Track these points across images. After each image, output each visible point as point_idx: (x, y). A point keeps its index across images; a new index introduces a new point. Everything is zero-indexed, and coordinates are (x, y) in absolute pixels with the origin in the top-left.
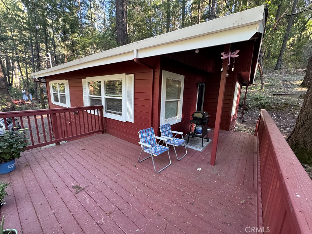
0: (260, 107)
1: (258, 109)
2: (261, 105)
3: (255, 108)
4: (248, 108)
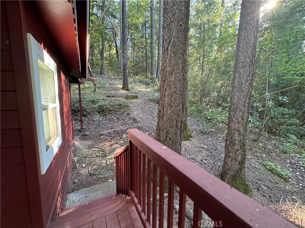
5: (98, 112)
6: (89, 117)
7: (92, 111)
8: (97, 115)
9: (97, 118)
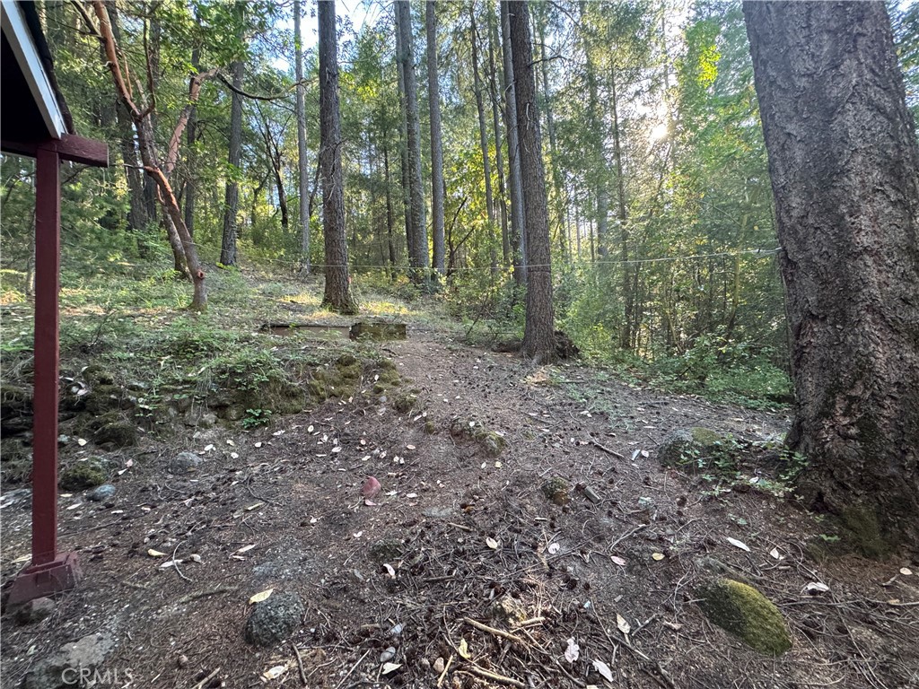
0: (222, 398)
1: (210, 417)
2: (224, 384)
3: (192, 414)
4: (126, 422)
5: (213, 408)
6: (146, 444)
7: (175, 404)
8: (204, 425)
9: (208, 448)
